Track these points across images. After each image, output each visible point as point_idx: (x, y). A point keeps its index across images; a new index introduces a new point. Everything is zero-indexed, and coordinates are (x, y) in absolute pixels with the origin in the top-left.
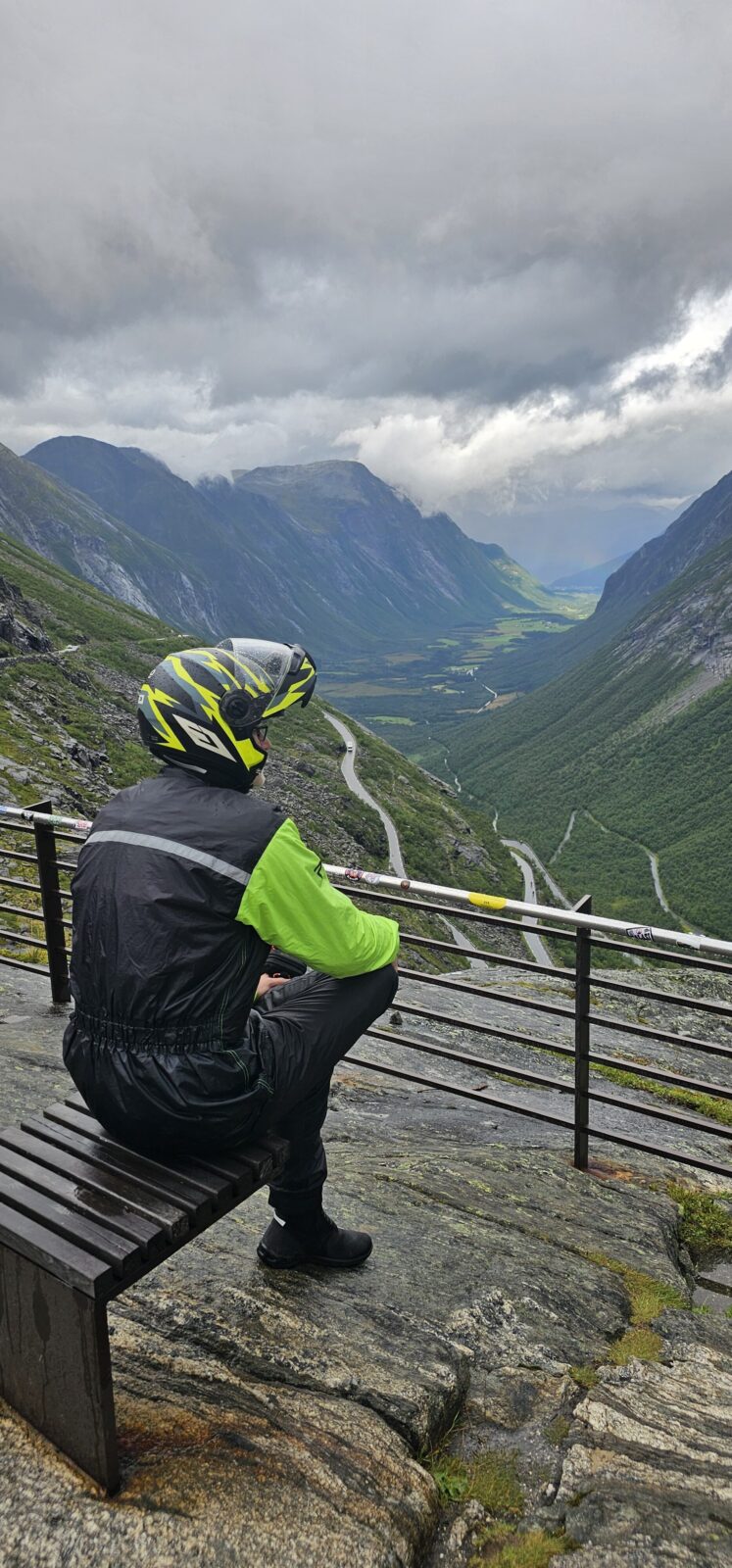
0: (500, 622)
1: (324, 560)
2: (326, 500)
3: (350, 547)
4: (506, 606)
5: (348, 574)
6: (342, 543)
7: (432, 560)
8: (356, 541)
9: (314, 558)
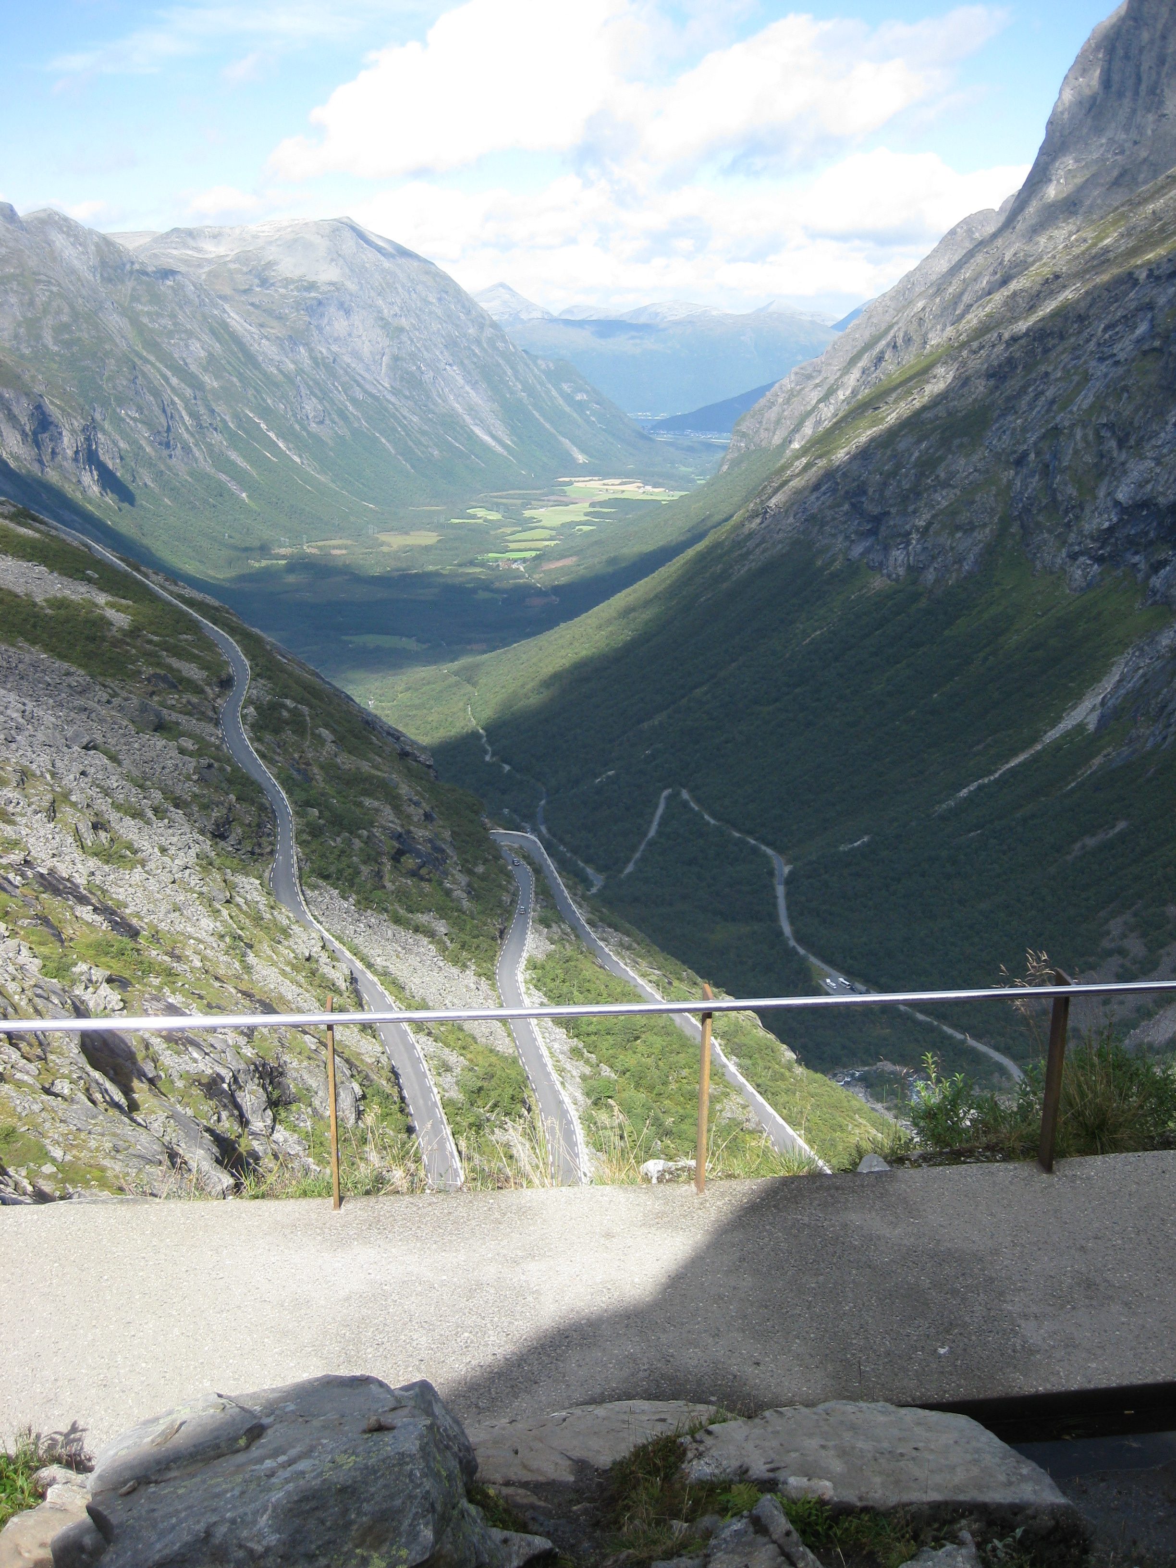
1: (280, 377)
2: (287, 282)
3: (323, 358)
4: (581, 458)
5: (321, 400)
6: (311, 350)
7: (461, 381)
8: (335, 348)
9: (265, 374)
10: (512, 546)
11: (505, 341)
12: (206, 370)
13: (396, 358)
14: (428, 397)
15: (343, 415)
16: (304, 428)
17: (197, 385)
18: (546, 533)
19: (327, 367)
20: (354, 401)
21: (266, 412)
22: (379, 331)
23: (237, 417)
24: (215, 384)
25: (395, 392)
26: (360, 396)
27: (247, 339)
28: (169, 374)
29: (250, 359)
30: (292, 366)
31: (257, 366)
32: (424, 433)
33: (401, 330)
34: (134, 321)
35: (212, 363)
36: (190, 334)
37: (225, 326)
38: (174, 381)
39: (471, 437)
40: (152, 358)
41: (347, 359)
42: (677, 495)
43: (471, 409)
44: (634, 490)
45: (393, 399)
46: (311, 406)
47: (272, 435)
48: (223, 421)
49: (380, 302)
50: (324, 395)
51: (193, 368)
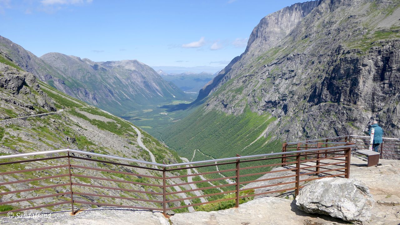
0: (173, 101)
1: (126, 85)
2: (126, 70)
3: (133, 82)
4: (174, 97)
6: (130, 81)
7: (155, 85)
8: (135, 80)
9: (124, 85)
11: (162, 79)
13: (144, 82)
14: (150, 88)
15: (136, 91)
16: (130, 93)
17: (112, 87)
20: (138, 89)
21: (124, 91)
22: (142, 78)
23: (118, 92)
24: (115, 86)
26: (139, 88)
27: (120, 79)
29: (121, 82)
30: (128, 83)
32: (149, 94)
33: (145, 77)
34: (101, 77)
35: (114, 83)
36: (111, 78)
37: (116, 77)
39: (157, 94)
40: (104, 82)
41: (137, 82)
43: (157, 90)
44: (183, 102)
45: (144, 88)
46: (131, 90)
47: (125, 94)
49: (142, 73)
50: (133, 88)
51: (112, 84)
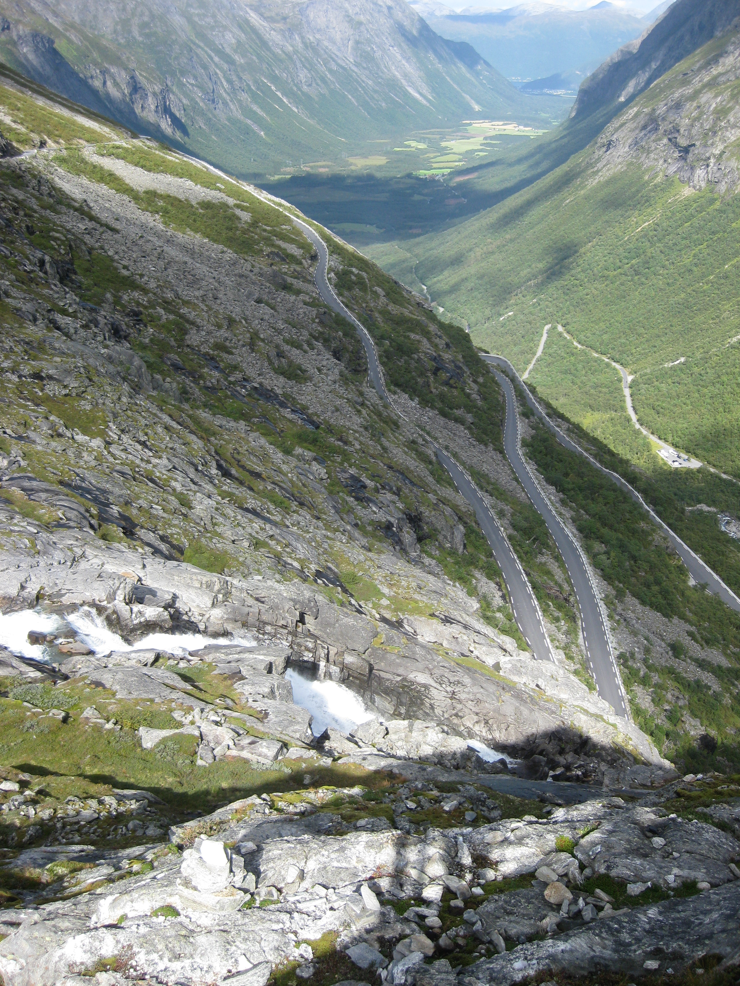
1: (283, 56)
3: (311, 43)
4: (477, 108)
5: (309, 71)
6: (302, 38)
7: (399, 57)
8: (318, 36)
9: (273, 54)
10: (435, 165)
11: (428, 30)
12: (236, 51)
13: (357, 42)
14: (378, 68)
15: (323, 80)
16: (299, 89)
17: (231, 62)
18: (457, 157)
19: (313, 48)
20: (331, 71)
21: (275, 79)
22: (346, 24)
23: (256, 82)
24: (242, 61)
25: (357, 64)
26: (335, 68)
27: (262, 31)
28: (213, 55)
29: (264, 44)
30: (291, 49)
31: (269, 49)
32: (376, 91)
33: (360, 23)
34: (189, 20)
35: (239, 47)
36: (225, 28)
37: (247, 22)
38: (216, 59)
39: (406, 94)
40: (202, 44)
41: (326, 43)
42: (540, 132)
43: (406, 75)
44: (512, 129)
45: (355, 69)
46: (303, 75)
47: (279, 94)
48: (248, 85)
49: (347, 5)
50: (311, 67)
51: (228, 50)
